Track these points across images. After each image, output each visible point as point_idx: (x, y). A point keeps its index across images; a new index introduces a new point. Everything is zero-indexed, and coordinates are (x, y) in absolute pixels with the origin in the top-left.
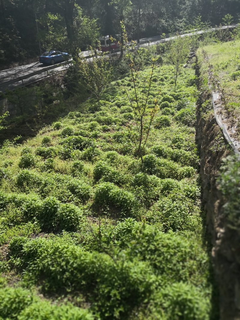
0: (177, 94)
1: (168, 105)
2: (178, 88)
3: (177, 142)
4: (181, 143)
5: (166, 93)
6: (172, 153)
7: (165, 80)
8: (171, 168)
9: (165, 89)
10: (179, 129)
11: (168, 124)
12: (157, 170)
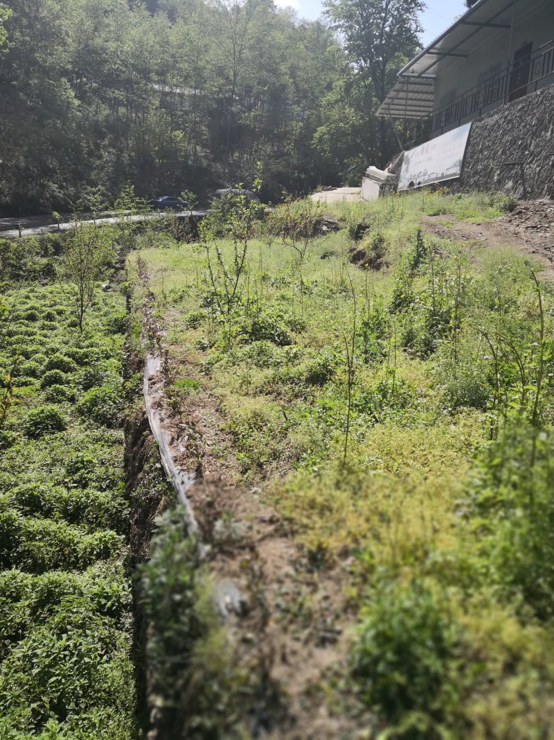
0: (82, 351)
1: (60, 377)
2: (87, 337)
3: (78, 469)
4: (88, 473)
5: (58, 350)
6: (65, 501)
7: (57, 316)
8: (61, 541)
9: (57, 340)
10: (87, 436)
11: (60, 426)
12: (24, 551)
